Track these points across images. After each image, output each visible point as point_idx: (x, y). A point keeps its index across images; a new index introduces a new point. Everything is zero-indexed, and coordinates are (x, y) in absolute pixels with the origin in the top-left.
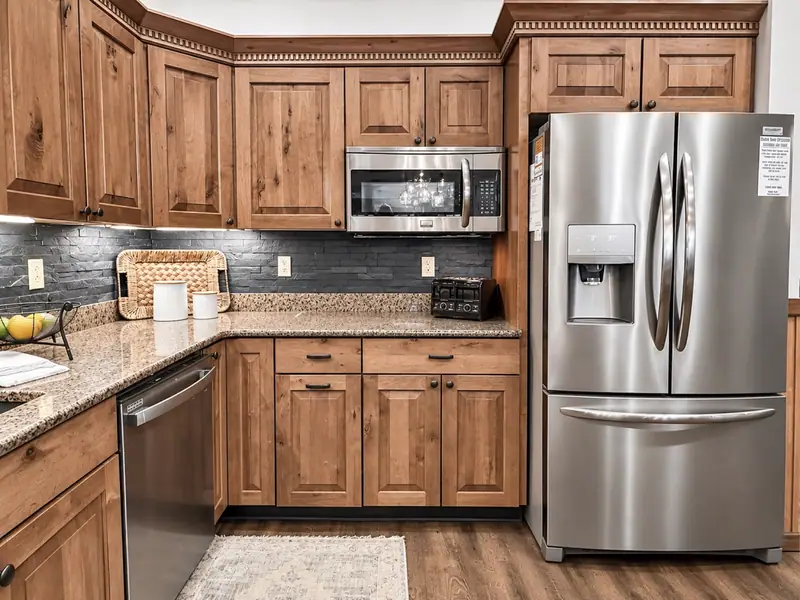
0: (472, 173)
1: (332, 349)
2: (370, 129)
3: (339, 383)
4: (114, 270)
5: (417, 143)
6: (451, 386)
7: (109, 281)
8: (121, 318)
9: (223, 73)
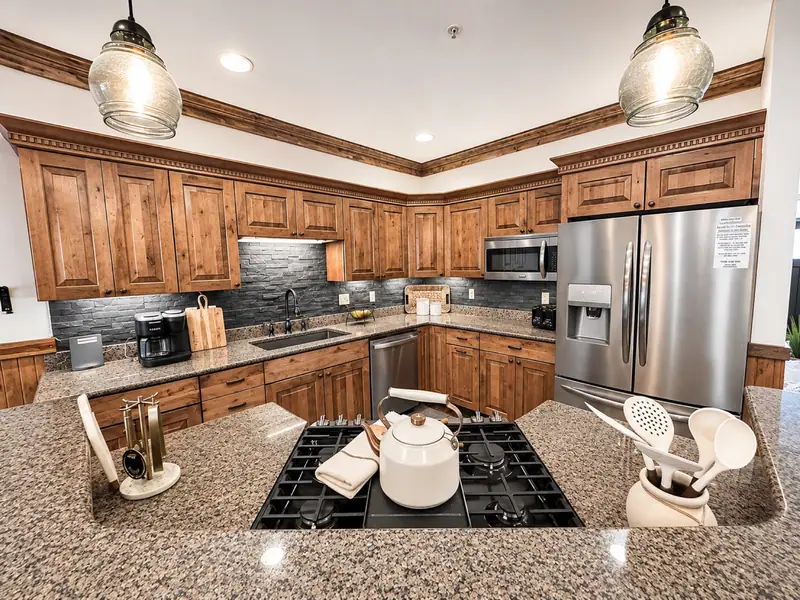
0: (546, 247)
1: (468, 336)
2: (500, 227)
3: (470, 352)
4: (404, 294)
5: (522, 232)
6: (519, 364)
7: (402, 298)
8: (405, 313)
9: (439, 211)
